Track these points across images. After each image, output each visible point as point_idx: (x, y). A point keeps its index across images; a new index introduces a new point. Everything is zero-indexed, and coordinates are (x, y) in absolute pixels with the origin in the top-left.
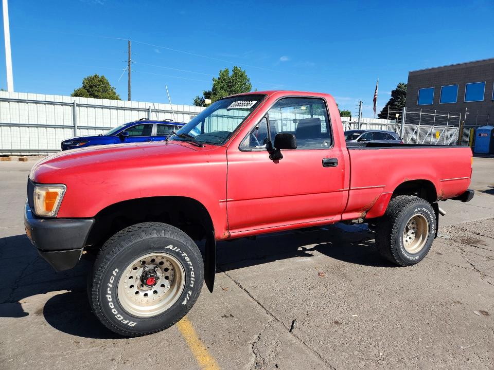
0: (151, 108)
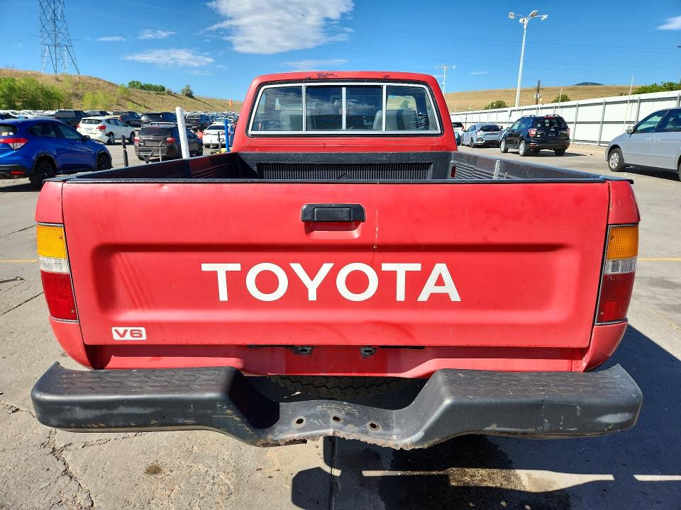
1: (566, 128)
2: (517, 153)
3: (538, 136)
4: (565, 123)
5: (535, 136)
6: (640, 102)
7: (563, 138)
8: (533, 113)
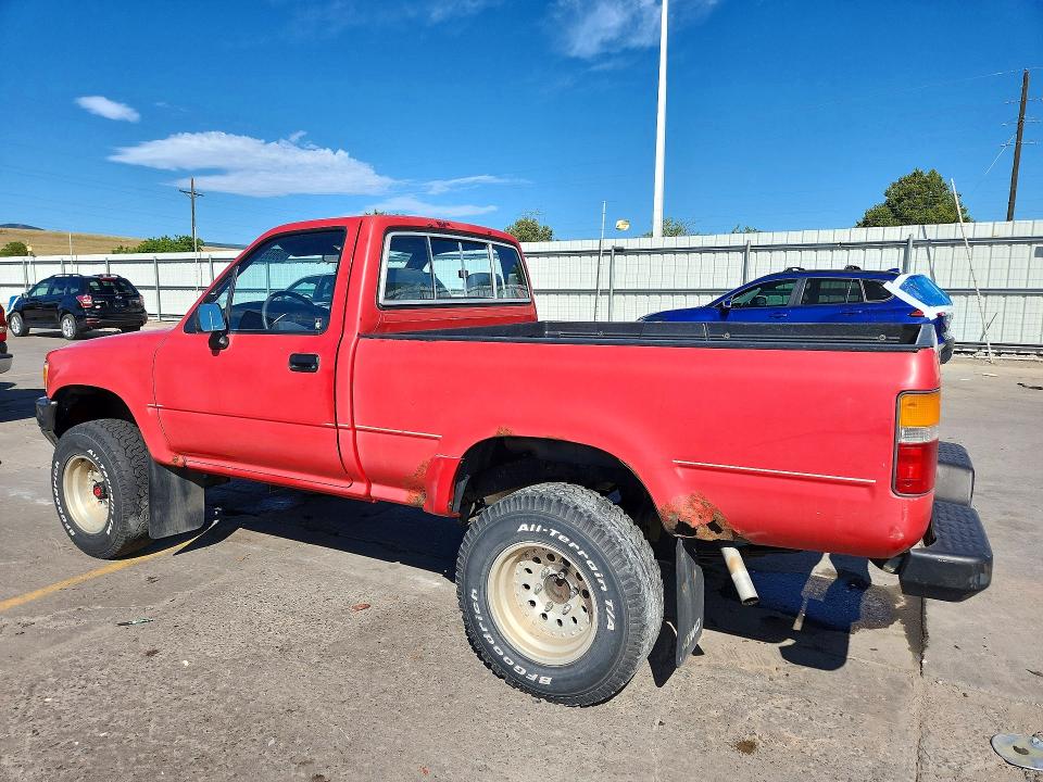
0: (916, 238)
1: (137, 296)
2: (60, 335)
3: (98, 307)
4: (134, 289)
5: (93, 308)
6: (213, 262)
7: (134, 310)
8: (71, 270)
